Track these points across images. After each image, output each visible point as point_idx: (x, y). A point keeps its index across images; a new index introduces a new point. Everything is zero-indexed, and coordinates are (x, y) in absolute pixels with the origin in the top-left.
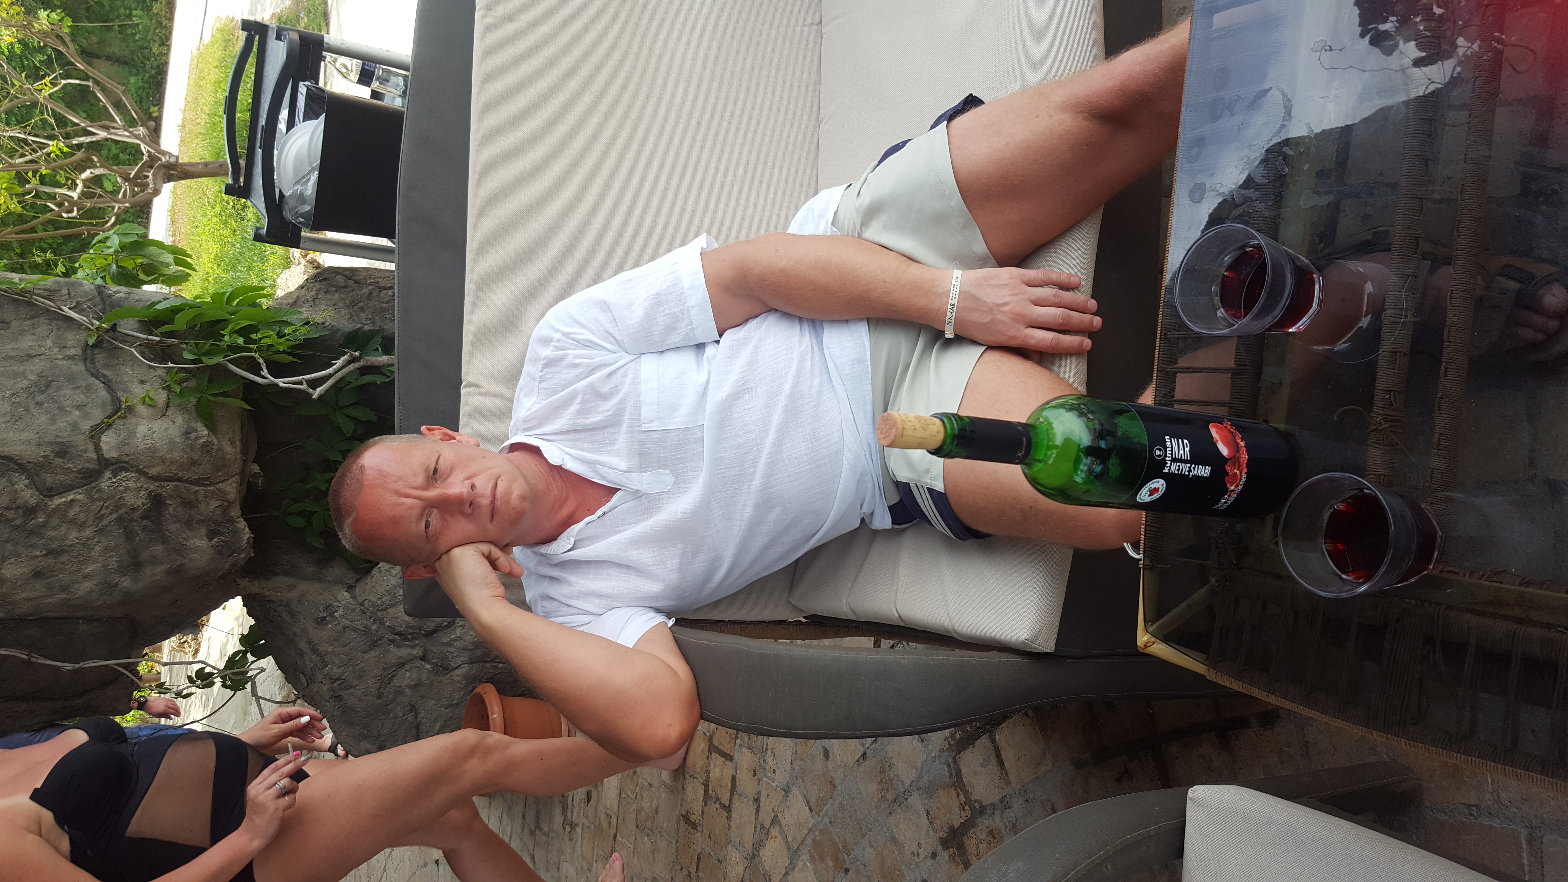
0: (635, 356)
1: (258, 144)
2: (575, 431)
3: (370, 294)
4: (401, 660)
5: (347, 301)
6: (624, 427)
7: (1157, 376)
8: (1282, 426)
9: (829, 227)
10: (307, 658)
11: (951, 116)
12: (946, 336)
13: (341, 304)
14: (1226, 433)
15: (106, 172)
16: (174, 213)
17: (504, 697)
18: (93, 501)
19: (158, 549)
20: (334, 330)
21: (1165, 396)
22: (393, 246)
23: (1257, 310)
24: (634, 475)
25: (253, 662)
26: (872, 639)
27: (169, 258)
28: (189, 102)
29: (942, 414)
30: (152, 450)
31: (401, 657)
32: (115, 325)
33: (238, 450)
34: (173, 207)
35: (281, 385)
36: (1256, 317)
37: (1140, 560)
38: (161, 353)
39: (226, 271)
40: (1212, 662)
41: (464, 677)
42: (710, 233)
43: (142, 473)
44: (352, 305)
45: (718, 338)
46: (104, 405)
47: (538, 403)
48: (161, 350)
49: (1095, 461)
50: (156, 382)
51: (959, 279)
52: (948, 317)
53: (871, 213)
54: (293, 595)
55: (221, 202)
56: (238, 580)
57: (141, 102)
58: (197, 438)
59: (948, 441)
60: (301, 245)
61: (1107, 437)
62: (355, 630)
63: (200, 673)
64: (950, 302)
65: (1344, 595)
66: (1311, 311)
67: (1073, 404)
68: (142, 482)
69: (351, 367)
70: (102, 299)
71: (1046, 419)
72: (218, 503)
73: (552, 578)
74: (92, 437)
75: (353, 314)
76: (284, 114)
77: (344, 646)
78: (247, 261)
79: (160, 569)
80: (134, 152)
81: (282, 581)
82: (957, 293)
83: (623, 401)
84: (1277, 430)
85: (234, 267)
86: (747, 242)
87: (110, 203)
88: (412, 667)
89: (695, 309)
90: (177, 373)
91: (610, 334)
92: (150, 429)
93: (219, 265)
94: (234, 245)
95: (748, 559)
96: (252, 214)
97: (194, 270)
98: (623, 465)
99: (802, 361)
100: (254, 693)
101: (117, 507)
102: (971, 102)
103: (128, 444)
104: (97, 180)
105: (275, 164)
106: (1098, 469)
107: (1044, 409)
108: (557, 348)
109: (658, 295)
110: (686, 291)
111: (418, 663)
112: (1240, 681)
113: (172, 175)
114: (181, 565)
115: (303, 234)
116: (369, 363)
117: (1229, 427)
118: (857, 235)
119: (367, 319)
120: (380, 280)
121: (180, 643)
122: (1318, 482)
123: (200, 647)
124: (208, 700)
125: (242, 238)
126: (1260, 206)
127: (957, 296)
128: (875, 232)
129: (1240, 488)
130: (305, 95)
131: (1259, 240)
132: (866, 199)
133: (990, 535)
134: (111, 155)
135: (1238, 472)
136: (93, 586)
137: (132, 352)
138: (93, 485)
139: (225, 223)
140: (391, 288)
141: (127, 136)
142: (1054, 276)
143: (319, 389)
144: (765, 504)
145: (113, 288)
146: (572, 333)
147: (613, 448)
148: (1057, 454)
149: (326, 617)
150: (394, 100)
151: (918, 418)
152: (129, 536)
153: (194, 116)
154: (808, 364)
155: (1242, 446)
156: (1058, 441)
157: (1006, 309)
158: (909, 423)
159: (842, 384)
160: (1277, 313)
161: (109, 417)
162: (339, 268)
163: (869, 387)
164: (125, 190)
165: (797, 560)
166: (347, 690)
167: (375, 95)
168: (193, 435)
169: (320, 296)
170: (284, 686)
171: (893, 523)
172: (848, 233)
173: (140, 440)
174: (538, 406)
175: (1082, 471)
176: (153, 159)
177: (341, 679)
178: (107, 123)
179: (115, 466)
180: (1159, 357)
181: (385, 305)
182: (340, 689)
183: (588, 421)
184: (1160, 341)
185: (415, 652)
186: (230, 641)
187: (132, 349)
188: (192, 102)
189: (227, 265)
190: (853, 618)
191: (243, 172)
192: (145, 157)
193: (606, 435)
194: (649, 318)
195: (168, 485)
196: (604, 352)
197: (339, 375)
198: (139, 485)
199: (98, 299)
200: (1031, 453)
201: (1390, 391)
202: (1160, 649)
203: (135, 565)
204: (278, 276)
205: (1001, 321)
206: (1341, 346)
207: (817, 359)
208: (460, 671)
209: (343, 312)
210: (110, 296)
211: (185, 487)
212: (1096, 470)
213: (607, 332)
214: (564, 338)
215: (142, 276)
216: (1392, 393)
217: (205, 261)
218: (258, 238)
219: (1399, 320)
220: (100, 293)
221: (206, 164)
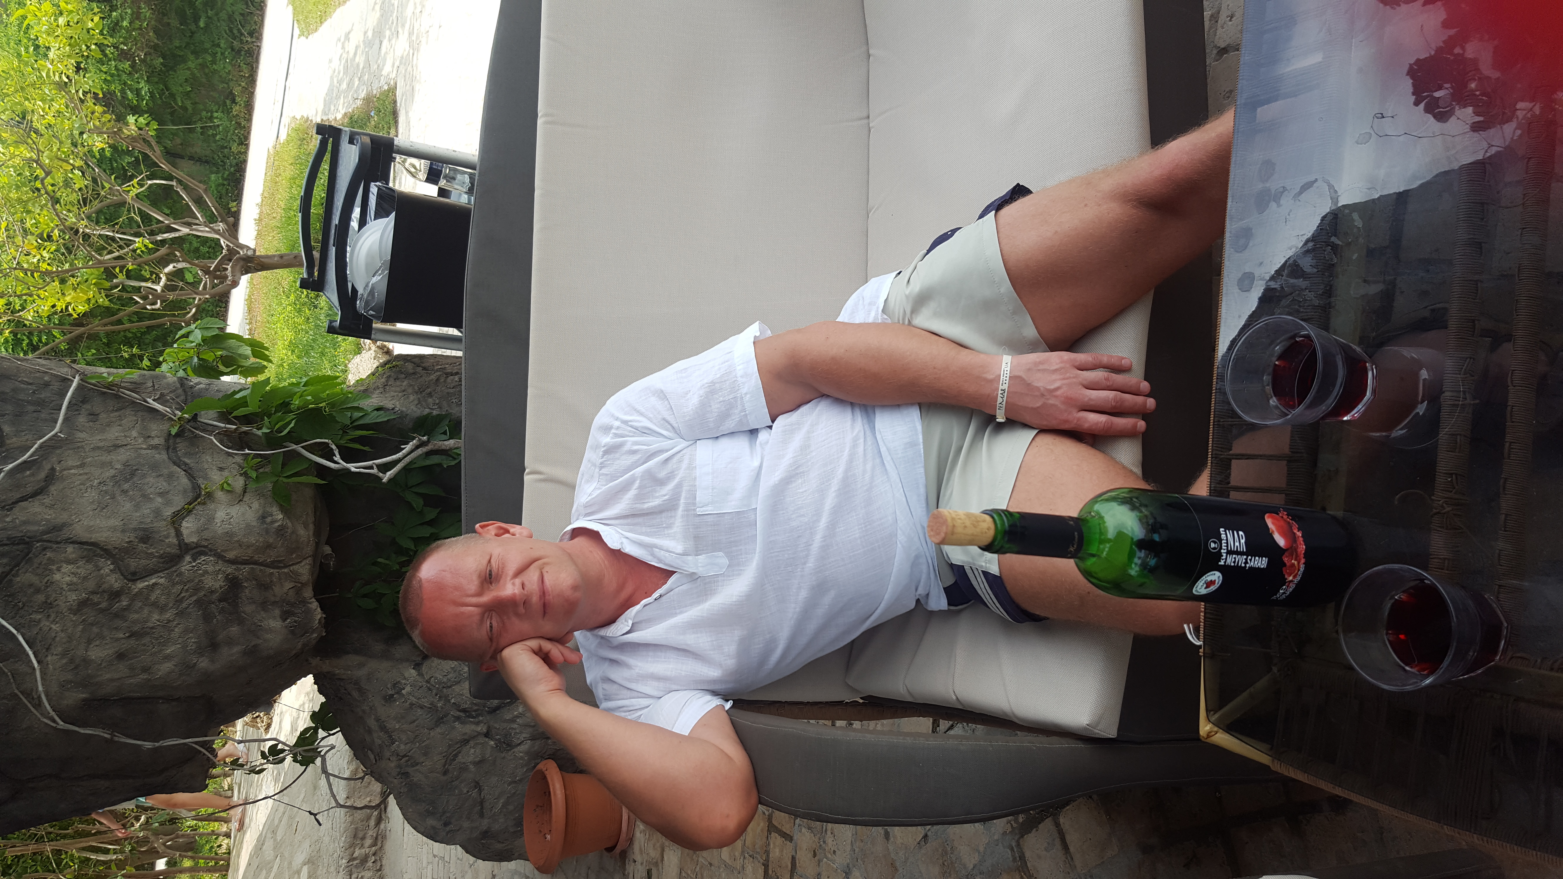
0: (692, 442)
1: (332, 241)
2: (634, 516)
3: (438, 380)
4: (466, 737)
5: (416, 388)
6: (680, 511)
7: (1212, 463)
8: (1340, 514)
9: (880, 315)
10: (375, 735)
11: (999, 205)
12: (997, 420)
13: (410, 390)
14: (1282, 523)
15: (188, 266)
16: (251, 302)
17: (565, 774)
18: (174, 585)
19: (234, 630)
20: (403, 416)
21: (1220, 482)
22: (460, 334)
23: (1309, 401)
24: (690, 558)
25: (323, 738)
26: (931, 719)
27: (247, 350)
28: (265, 197)
29: (993, 510)
30: (229, 535)
31: (466, 733)
32: (196, 415)
33: (311, 533)
34: (250, 296)
35: (353, 469)
36: (1309, 407)
37: (1200, 647)
38: (240, 441)
39: (299, 357)
40: (1276, 753)
41: (527, 753)
42: (763, 321)
43: (220, 557)
44: (420, 391)
45: (771, 424)
46: (185, 491)
47: (599, 488)
48: (240, 438)
49: (1149, 554)
50: (234, 468)
51: (1009, 364)
52: (998, 403)
53: (921, 300)
54: (362, 673)
55: (295, 292)
56: (310, 659)
57: (220, 198)
58: (273, 522)
59: (999, 537)
60: (373, 336)
61: (1161, 531)
62: (422, 707)
63: (273, 750)
64: (1001, 387)
65: (1408, 688)
66: (1366, 399)
67: (1125, 498)
68: (220, 566)
69: (420, 451)
70: (184, 391)
71: (1098, 513)
72: (292, 585)
73: (613, 661)
74: (173, 523)
75: (421, 399)
76: (357, 212)
77: (411, 723)
78: (320, 347)
79: (236, 649)
80: (213, 245)
81: (352, 659)
82: (1008, 379)
83: (679, 485)
84: (1334, 518)
85: (307, 353)
86: (799, 331)
87: (191, 294)
88: (477, 744)
89: (748, 396)
90: (253, 459)
91: (667, 422)
92: (228, 514)
93: (293, 351)
94: (307, 333)
95: (803, 640)
96: (325, 303)
97: (271, 361)
98: (679, 548)
99: (854, 446)
100: (324, 770)
101: (197, 590)
102: (1019, 192)
103: (207, 529)
104: (178, 274)
105: (348, 260)
106: (1152, 562)
107: (1097, 502)
108: (616, 435)
109: (713, 383)
110: (739, 379)
111: (482, 740)
112: (1305, 772)
113: (249, 267)
114: (255, 646)
115: (374, 325)
116: (436, 447)
117: (1285, 517)
118: (907, 322)
119: (434, 404)
120: (447, 366)
121: (253, 718)
122: (1377, 573)
123: (272, 721)
124: (279, 774)
125: (315, 326)
126: (1310, 295)
127: (1007, 382)
128: (925, 320)
129: (1299, 578)
130: (376, 195)
131: (1308, 331)
132: (916, 286)
133: (1048, 619)
134: (192, 249)
135: (1296, 563)
136: (173, 667)
137: (211, 439)
138: (174, 569)
139: (299, 311)
140: (457, 373)
141: (207, 232)
142: (1105, 360)
143: (389, 473)
144: (820, 589)
145: (195, 380)
146: (631, 421)
147: (669, 532)
148: (1110, 548)
149: (393, 695)
150: (460, 197)
151: (969, 515)
152: (207, 618)
153: (270, 211)
154: (860, 449)
155: (1299, 537)
156: (1111, 534)
157: (1059, 393)
158: (959, 521)
159: (894, 467)
160: (1331, 402)
161: (190, 503)
162: (408, 355)
163: (922, 470)
164: (206, 282)
165: (853, 642)
166: (413, 766)
167: (442, 192)
168: (269, 520)
169: (390, 383)
170: (352, 761)
171: (949, 604)
172: (899, 320)
173: (219, 525)
174: (599, 492)
175: (1136, 564)
176: (232, 252)
177: (408, 756)
178: (190, 220)
179: (195, 551)
180: (1212, 444)
181: (451, 391)
182: (407, 766)
183: (646, 506)
184: (1213, 427)
185: (479, 729)
186: (301, 716)
187: (212, 438)
188: (269, 197)
189: (300, 352)
190: (910, 700)
191: (317, 263)
192: (224, 251)
193: (663, 519)
194: (704, 405)
195: (245, 568)
196: (662, 439)
197: (408, 459)
198: (217, 568)
199: (180, 391)
200: (1084, 547)
201: (1452, 474)
202: (1223, 739)
203: (212, 645)
204: (349, 362)
205: (1052, 405)
206: (1398, 432)
207: (870, 443)
208: (523, 748)
209: (412, 398)
210: (191, 388)
211: (261, 570)
212: (1150, 564)
213: (664, 419)
214: (623, 426)
215: (222, 368)
216: (1454, 476)
217: (280, 348)
218: (331, 330)
219: (1457, 403)
220: (182, 385)
221: (281, 257)
